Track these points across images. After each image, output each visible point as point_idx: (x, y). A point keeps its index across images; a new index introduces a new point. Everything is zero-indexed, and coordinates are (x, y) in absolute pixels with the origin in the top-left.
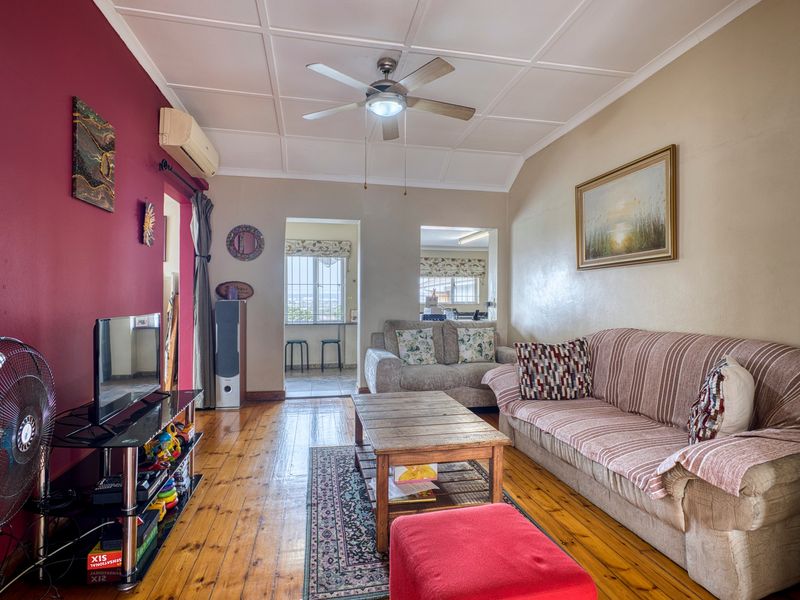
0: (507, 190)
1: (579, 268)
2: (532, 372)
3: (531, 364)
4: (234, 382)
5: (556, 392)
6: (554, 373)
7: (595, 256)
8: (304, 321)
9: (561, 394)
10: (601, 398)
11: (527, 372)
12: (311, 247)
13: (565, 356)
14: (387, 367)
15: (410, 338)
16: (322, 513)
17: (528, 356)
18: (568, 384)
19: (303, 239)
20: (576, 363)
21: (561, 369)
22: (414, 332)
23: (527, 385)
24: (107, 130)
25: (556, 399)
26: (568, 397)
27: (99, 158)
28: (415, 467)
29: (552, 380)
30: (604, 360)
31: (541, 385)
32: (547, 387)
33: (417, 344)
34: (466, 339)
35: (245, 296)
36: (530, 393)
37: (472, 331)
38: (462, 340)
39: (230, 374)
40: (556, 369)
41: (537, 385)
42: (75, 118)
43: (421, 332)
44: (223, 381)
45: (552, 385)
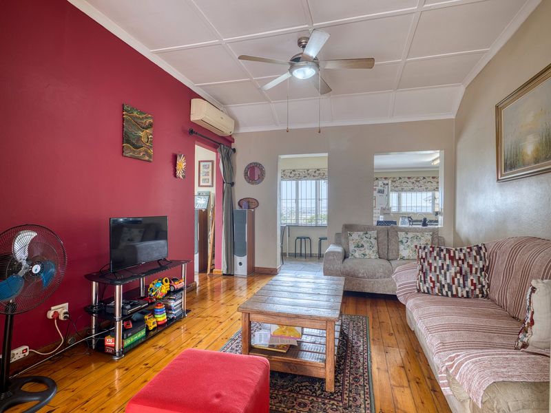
0: (453, 117)
1: (498, 180)
2: (426, 270)
3: (426, 263)
4: (244, 259)
5: (446, 289)
6: (445, 273)
7: (511, 169)
8: (309, 224)
9: (452, 292)
10: (493, 301)
11: (422, 270)
12: (313, 174)
13: (460, 259)
14: (331, 258)
15: (357, 238)
16: (234, 346)
17: (424, 257)
18: (459, 283)
19: (307, 168)
20: (470, 266)
21: (453, 270)
22: (361, 233)
23: (421, 281)
24: (146, 118)
25: (447, 296)
26: (460, 295)
27: (141, 134)
28: (285, 327)
29: (443, 279)
30: (500, 266)
31: (433, 282)
32: (438, 284)
33: (362, 242)
34: (404, 241)
35: (253, 207)
36: (424, 288)
37: (410, 235)
38: (402, 242)
39: (241, 255)
40: (448, 270)
41: (429, 281)
42: (123, 115)
43: (367, 233)
44: (238, 259)
45: (443, 283)
